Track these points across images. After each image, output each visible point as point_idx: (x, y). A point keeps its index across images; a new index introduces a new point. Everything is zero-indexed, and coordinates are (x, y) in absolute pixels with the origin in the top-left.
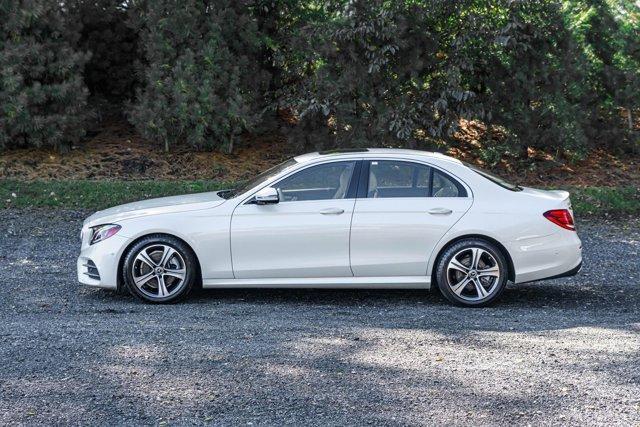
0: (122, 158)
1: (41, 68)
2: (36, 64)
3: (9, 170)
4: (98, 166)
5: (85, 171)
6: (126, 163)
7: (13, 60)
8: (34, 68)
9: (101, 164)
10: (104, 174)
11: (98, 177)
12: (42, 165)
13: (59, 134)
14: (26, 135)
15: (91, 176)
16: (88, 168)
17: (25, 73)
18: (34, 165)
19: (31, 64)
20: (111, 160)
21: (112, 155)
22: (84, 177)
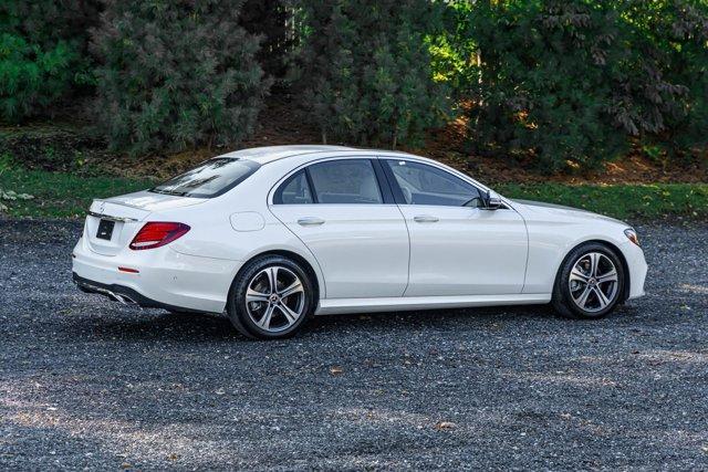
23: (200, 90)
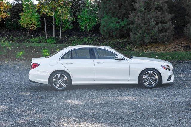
0: (182, 45)
1: (160, 19)
2: (159, 18)
3: (151, 49)
4: (176, 48)
5: (173, 49)
6: (184, 47)
7: (153, 17)
8: (158, 19)
9: (177, 47)
10: (179, 50)
11: (178, 51)
12: (160, 48)
13: (166, 38)
14: (156, 39)
15: (175, 50)
16: (173, 48)
17: (156, 21)
18: (158, 48)
19: (157, 18)
20: (179, 46)
21: (179, 44)
22: (173, 51)
23: (152, 29)
